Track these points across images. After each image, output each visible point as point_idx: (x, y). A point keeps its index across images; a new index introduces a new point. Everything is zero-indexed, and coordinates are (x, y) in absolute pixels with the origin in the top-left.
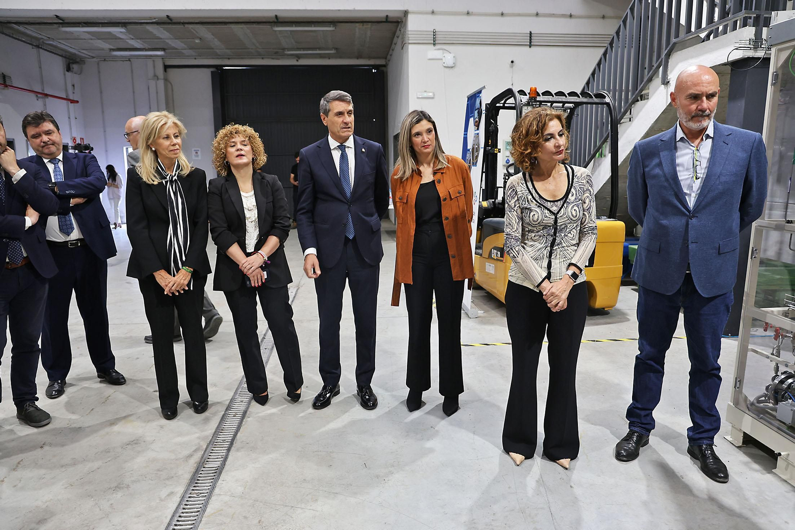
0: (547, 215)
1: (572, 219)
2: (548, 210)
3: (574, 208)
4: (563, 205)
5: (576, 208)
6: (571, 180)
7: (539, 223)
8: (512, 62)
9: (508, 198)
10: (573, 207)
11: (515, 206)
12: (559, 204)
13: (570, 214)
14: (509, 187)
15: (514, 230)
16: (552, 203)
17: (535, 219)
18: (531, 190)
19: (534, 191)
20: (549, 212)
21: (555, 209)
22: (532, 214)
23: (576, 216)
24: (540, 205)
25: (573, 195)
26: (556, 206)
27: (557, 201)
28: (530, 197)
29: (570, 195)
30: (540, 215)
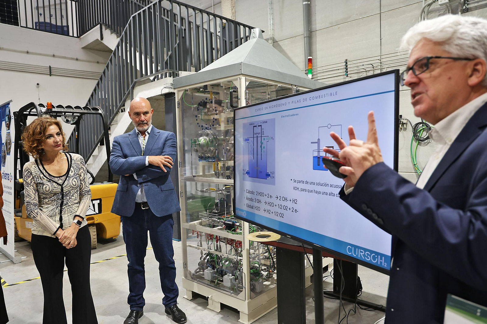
0: (55, 186)
1: (73, 187)
2: (56, 183)
3: (74, 180)
6: (70, 163)
7: (50, 192)
8: (38, 84)
10: (73, 179)
12: (63, 178)
13: (72, 184)
14: (26, 170)
15: (32, 199)
16: (58, 178)
17: (47, 190)
18: (42, 171)
19: (44, 171)
20: (56, 184)
21: (60, 182)
22: (44, 186)
23: (76, 185)
24: (50, 180)
25: (72, 172)
26: (61, 180)
27: (62, 176)
28: (42, 175)
29: (70, 172)
30: (50, 187)
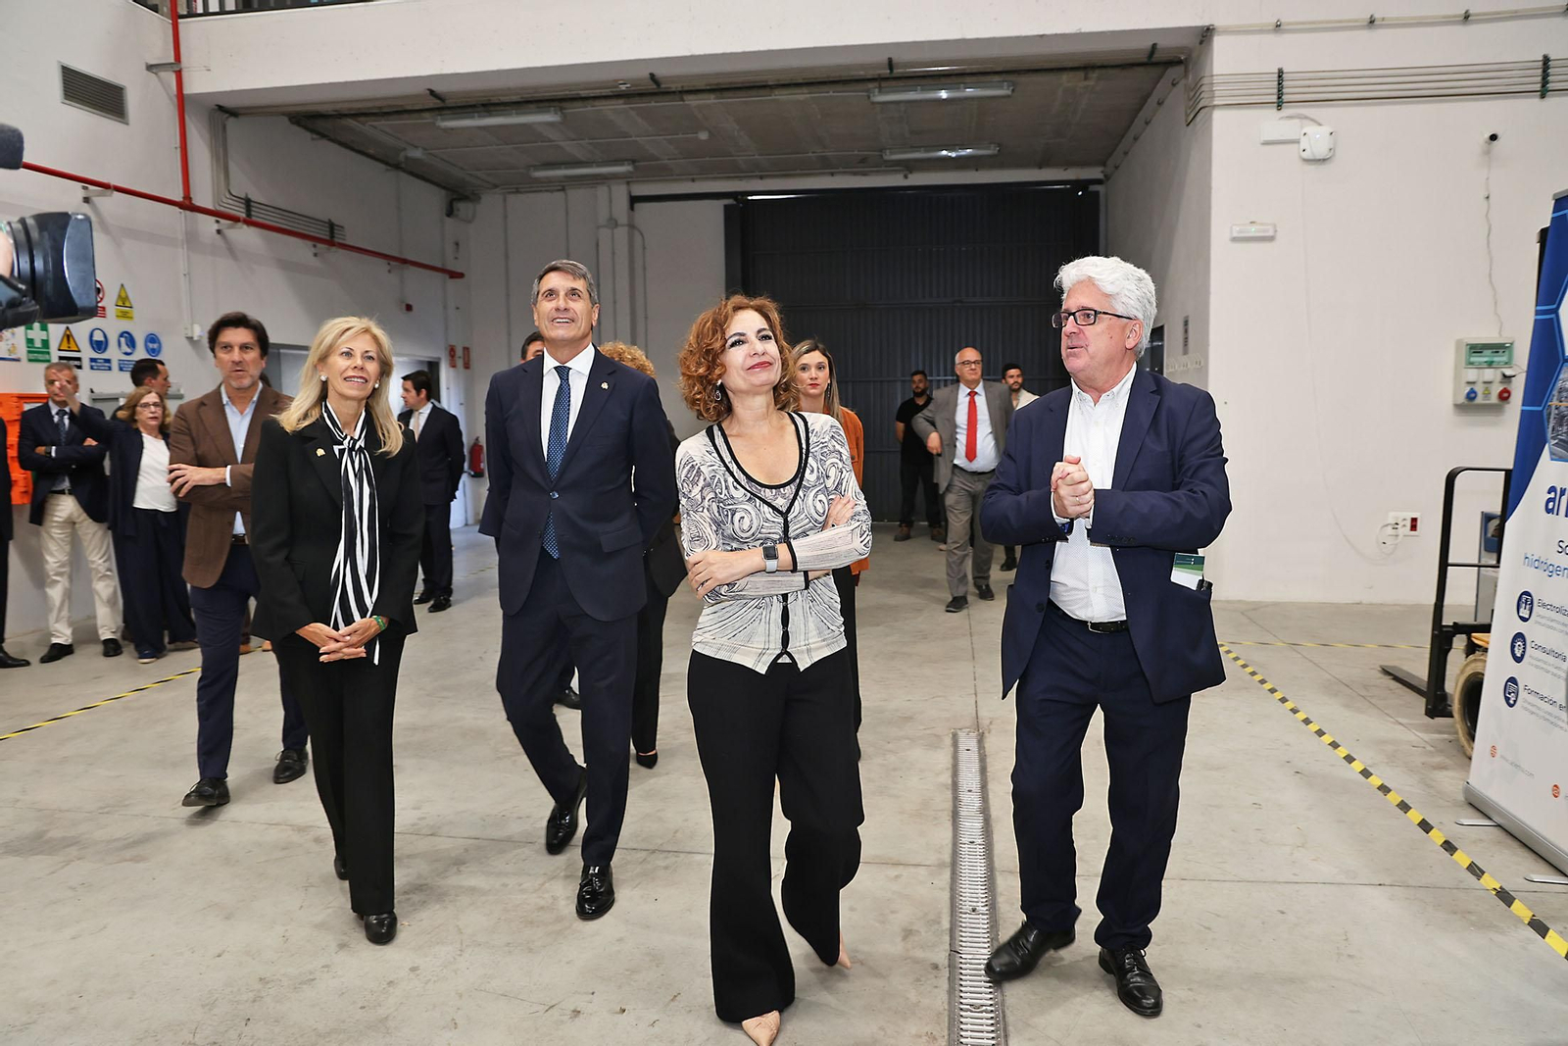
0: (768, 516)
1: (815, 521)
2: (769, 505)
3: (819, 498)
4: (797, 494)
5: (821, 497)
6: (804, 446)
7: (753, 534)
9: (685, 485)
10: (816, 496)
11: (703, 498)
12: (790, 491)
13: (813, 511)
16: (774, 491)
17: (746, 527)
18: (729, 465)
19: (735, 467)
20: (771, 510)
21: (781, 503)
22: (737, 516)
23: (823, 513)
24: (752, 497)
25: (812, 471)
26: (784, 496)
27: (784, 486)
28: (731, 479)
29: (808, 471)
30: (754, 518)
